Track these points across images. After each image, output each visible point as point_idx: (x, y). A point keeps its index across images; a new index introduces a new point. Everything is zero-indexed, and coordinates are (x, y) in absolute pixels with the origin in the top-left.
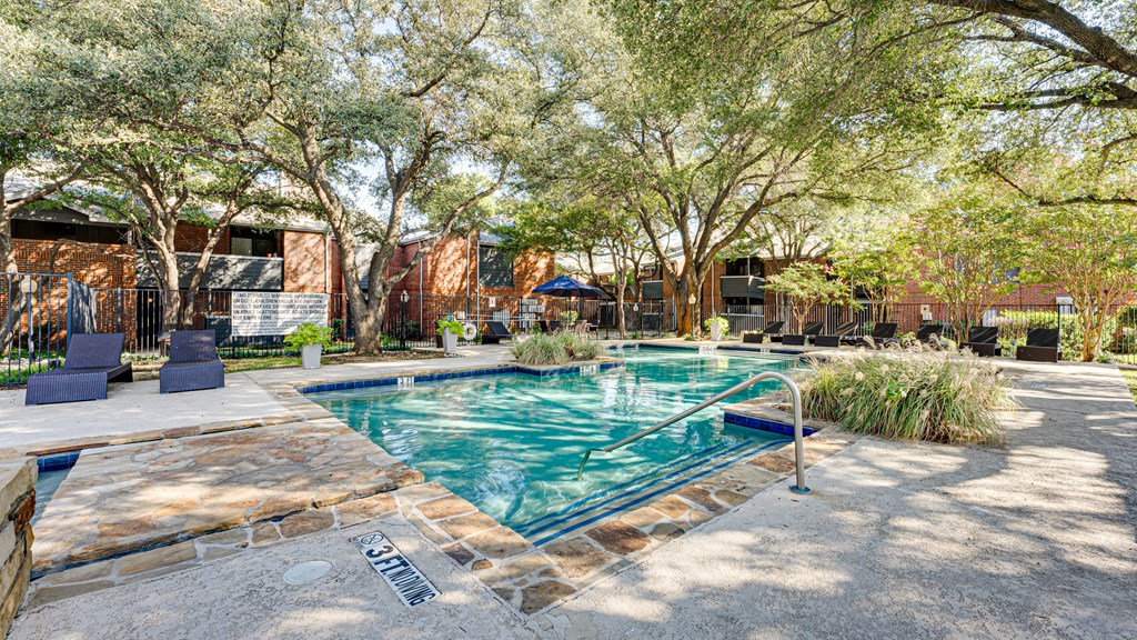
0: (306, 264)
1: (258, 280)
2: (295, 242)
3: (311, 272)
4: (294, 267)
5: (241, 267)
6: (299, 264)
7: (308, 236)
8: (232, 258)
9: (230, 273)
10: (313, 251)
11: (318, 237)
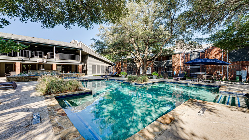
0: (176, 61)
1: (168, 65)
2: (174, 56)
3: (177, 62)
4: (174, 61)
5: (166, 62)
6: (175, 61)
7: (177, 55)
8: (165, 61)
9: (164, 64)
10: (178, 58)
11: (179, 55)
